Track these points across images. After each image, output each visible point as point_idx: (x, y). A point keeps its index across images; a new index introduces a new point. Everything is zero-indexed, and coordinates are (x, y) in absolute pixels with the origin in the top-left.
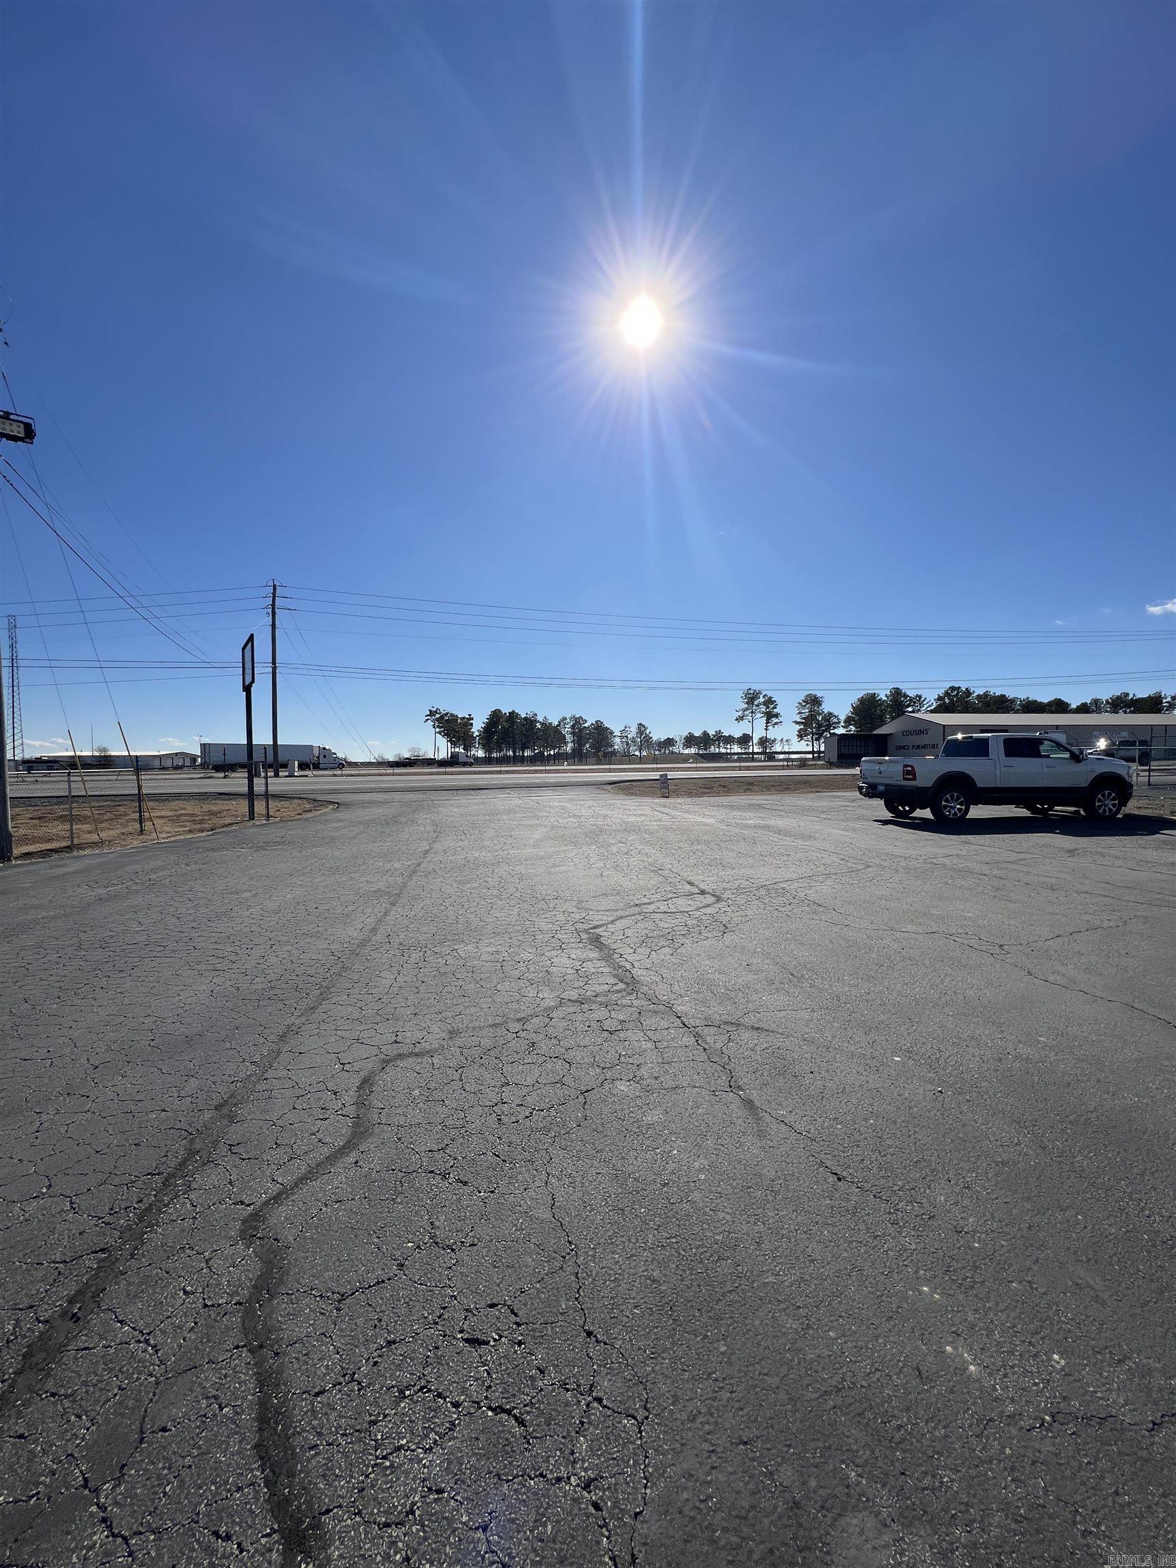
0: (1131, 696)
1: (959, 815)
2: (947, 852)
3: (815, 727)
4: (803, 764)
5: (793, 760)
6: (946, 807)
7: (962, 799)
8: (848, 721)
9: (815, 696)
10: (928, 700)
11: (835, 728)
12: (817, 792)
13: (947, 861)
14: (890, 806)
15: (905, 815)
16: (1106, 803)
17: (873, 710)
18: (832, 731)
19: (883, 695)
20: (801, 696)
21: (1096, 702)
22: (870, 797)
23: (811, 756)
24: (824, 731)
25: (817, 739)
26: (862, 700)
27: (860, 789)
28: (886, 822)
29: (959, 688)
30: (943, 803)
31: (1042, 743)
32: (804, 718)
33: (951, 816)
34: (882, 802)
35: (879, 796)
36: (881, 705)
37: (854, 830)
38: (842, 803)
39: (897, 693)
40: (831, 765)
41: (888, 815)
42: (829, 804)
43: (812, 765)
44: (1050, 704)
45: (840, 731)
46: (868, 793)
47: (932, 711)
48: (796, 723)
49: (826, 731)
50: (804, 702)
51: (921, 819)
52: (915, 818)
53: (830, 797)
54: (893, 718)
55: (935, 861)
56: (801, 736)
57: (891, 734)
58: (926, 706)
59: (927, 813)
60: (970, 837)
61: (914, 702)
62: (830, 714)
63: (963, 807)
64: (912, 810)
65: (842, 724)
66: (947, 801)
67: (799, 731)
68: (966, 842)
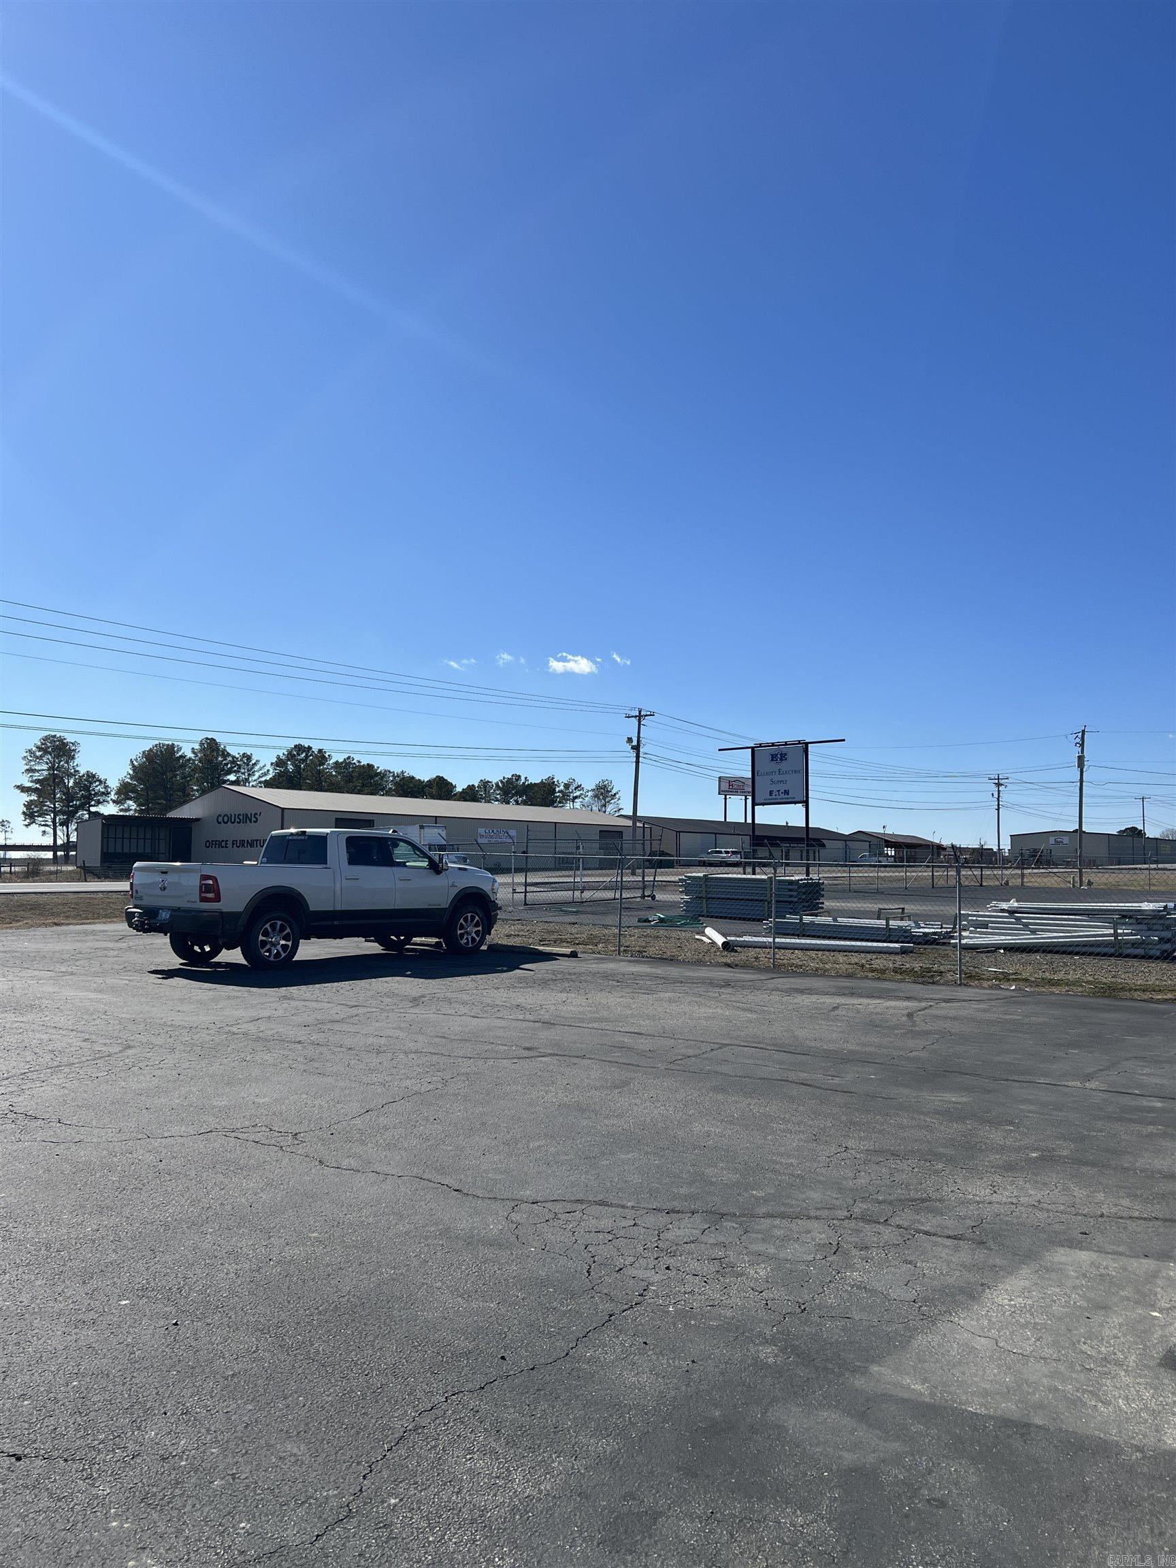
0: (523, 780)
1: (283, 955)
2: (253, 1013)
3: (61, 800)
4: (33, 870)
5: (12, 863)
6: (264, 943)
7: (288, 930)
8: (125, 791)
9: (61, 740)
10: (261, 764)
11: (99, 802)
12: (56, 924)
13: (252, 1028)
14: (179, 947)
15: (204, 959)
16: (468, 931)
17: (169, 775)
18: (93, 809)
19: (189, 748)
20: (34, 739)
21: (485, 784)
22: (145, 931)
23: (50, 855)
24: (77, 809)
25: (65, 823)
26: (150, 756)
27: (129, 917)
28: (169, 974)
29: (310, 748)
30: (261, 938)
31: (397, 846)
32: (37, 781)
33: (272, 959)
34: (166, 940)
35: (161, 929)
36: (183, 766)
37: (113, 989)
38: (98, 944)
39: (211, 747)
40: (87, 873)
41: (176, 962)
42: (78, 945)
43: (51, 873)
44: (430, 783)
45: (109, 809)
46: (143, 923)
47: (268, 784)
48: (23, 789)
49: (82, 807)
50: (39, 749)
51: (228, 965)
52: (219, 964)
53: (78, 933)
54: (204, 792)
55: (234, 1029)
56: (31, 814)
57: (198, 820)
58: (257, 774)
59: (234, 956)
60: (293, 990)
61: (240, 766)
62: (91, 777)
63: (290, 943)
64: (215, 952)
65: (113, 796)
66: (266, 934)
67: (29, 805)
68: (285, 998)
